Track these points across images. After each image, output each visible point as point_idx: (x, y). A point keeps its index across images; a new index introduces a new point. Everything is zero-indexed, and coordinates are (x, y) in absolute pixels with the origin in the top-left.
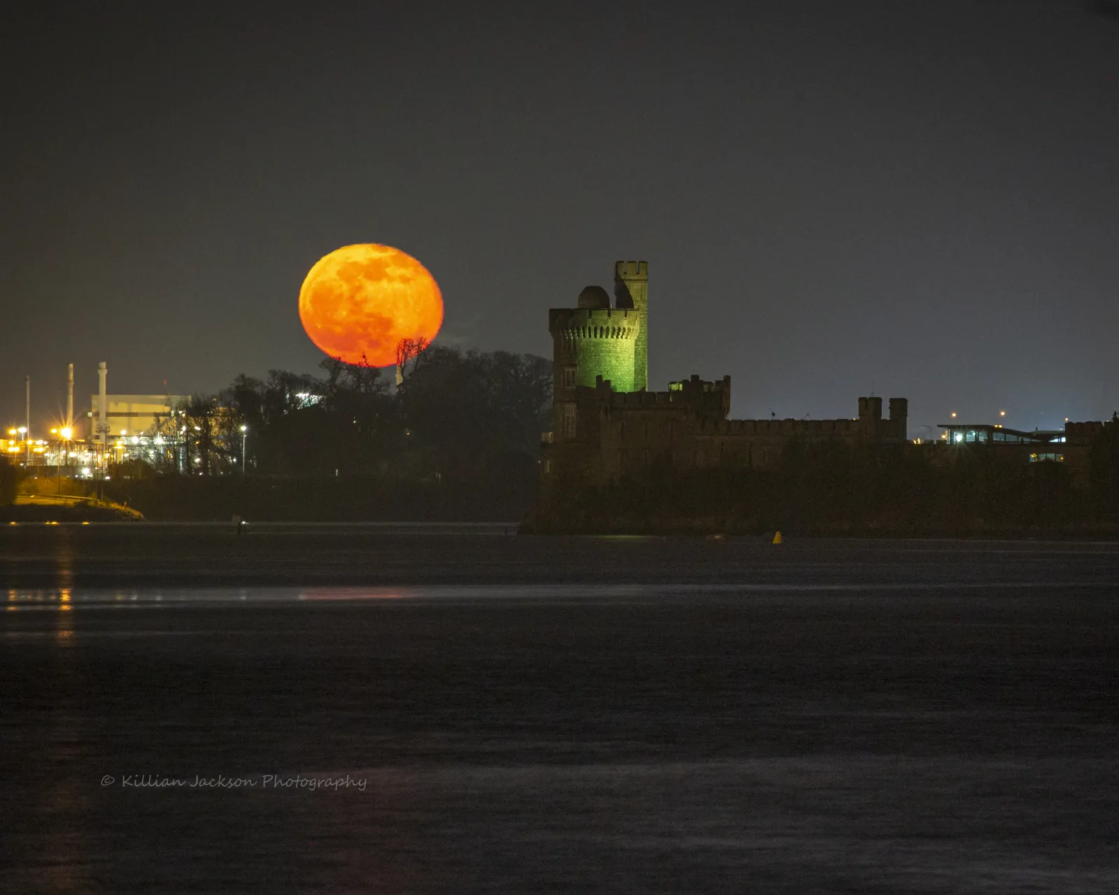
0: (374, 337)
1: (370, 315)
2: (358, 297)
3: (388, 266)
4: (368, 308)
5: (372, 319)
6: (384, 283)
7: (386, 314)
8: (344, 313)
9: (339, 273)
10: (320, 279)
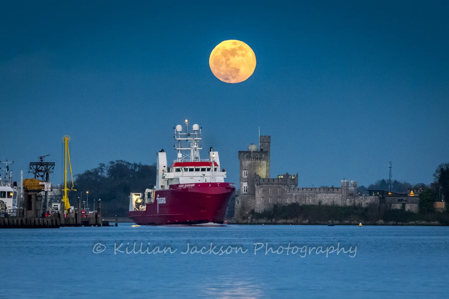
0: (234, 75)
1: (232, 68)
2: (228, 62)
3: (237, 51)
4: (232, 66)
5: (233, 69)
6: (236, 57)
7: (237, 68)
8: (224, 68)
9: (222, 53)
10: (216, 55)
